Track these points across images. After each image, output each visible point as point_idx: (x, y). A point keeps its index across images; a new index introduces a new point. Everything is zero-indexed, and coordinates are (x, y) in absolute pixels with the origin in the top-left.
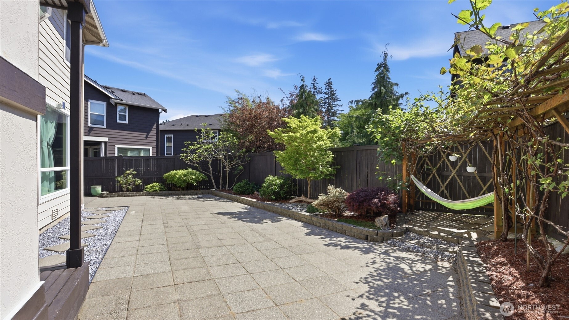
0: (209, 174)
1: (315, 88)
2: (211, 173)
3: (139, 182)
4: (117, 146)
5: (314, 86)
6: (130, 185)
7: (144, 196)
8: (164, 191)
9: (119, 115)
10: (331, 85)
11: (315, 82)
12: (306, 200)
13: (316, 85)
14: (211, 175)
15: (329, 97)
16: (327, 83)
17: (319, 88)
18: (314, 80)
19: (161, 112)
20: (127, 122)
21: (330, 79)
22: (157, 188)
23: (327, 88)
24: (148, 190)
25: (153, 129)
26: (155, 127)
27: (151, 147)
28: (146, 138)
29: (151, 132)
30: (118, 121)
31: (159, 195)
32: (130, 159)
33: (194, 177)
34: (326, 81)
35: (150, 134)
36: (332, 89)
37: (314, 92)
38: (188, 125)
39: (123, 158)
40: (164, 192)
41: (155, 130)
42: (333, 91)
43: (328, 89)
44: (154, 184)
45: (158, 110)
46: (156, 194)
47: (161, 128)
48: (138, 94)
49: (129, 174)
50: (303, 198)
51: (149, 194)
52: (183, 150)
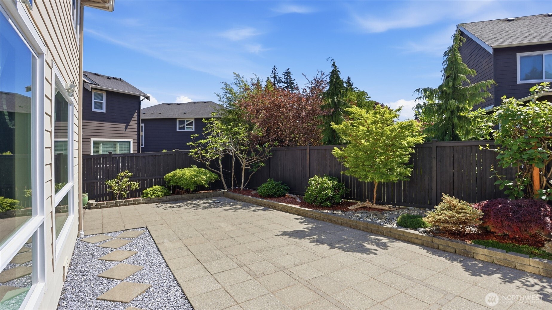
0: (219, 172)
1: (275, 77)
2: (221, 170)
3: (135, 185)
4: (92, 139)
5: (275, 76)
6: (124, 190)
7: (143, 203)
8: (169, 195)
9: (95, 102)
10: (290, 75)
11: (275, 71)
12: (372, 207)
13: (276, 74)
14: (221, 173)
15: (288, 86)
16: (286, 73)
17: (280, 78)
18: (275, 69)
19: (143, 100)
20: (104, 111)
21: (289, 69)
22: (160, 193)
23: (286, 77)
24: (149, 195)
25: (133, 119)
26: (136, 117)
27: (132, 140)
28: (126, 130)
29: (131, 122)
30: (93, 110)
31: (163, 202)
32: (121, 157)
33: (204, 177)
34: (284, 71)
35: (130, 124)
36: (291, 78)
37: (274, 81)
38: (160, 113)
39: (113, 156)
40: (169, 197)
41: (136, 119)
42: (292, 80)
43: (287, 79)
44: (155, 187)
45: (139, 97)
46: (159, 201)
47: (142, 117)
48: (114, 78)
49: (123, 177)
50: (367, 204)
51: (150, 201)
52: (188, 144)
